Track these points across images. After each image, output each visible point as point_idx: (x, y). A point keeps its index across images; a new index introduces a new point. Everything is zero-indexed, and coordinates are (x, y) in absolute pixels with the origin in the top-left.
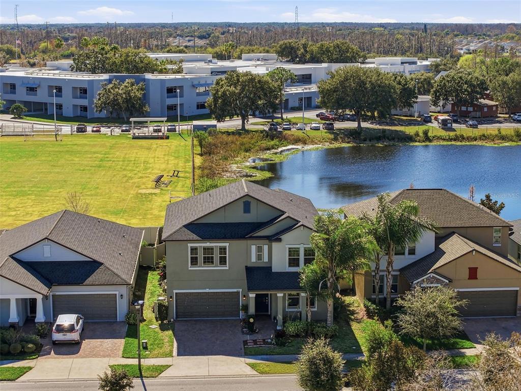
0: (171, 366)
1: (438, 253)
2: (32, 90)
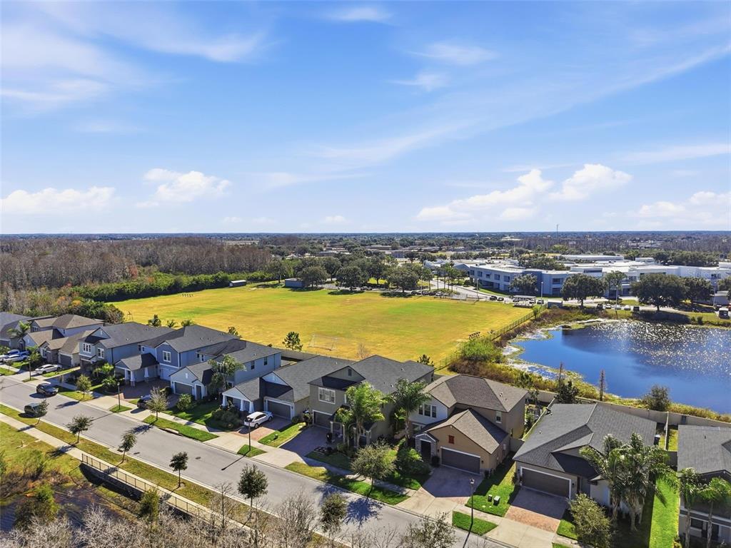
0: (266, 452)
2: (488, 275)
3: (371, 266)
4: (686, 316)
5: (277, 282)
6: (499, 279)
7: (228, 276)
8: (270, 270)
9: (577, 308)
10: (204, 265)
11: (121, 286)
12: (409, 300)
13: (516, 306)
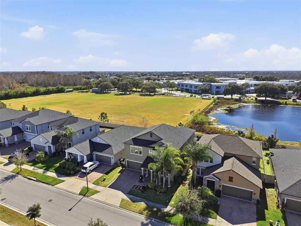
0: (100, 192)
1: (221, 165)
2: (186, 86)
3: (133, 82)
4: (279, 102)
5: (88, 90)
6: (192, 88)
7: (64, 87)
8: (84, 85)
9: (230, 99)
10: (52, 82)
11: (7, 92)
12: (153, 97)
13: (202, 99)
